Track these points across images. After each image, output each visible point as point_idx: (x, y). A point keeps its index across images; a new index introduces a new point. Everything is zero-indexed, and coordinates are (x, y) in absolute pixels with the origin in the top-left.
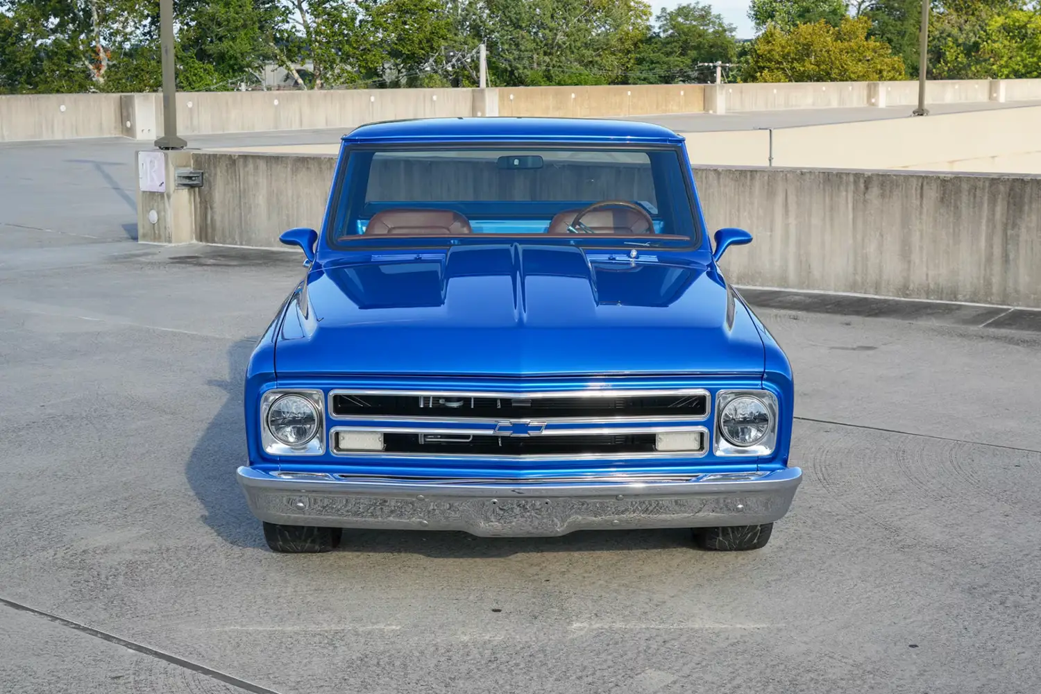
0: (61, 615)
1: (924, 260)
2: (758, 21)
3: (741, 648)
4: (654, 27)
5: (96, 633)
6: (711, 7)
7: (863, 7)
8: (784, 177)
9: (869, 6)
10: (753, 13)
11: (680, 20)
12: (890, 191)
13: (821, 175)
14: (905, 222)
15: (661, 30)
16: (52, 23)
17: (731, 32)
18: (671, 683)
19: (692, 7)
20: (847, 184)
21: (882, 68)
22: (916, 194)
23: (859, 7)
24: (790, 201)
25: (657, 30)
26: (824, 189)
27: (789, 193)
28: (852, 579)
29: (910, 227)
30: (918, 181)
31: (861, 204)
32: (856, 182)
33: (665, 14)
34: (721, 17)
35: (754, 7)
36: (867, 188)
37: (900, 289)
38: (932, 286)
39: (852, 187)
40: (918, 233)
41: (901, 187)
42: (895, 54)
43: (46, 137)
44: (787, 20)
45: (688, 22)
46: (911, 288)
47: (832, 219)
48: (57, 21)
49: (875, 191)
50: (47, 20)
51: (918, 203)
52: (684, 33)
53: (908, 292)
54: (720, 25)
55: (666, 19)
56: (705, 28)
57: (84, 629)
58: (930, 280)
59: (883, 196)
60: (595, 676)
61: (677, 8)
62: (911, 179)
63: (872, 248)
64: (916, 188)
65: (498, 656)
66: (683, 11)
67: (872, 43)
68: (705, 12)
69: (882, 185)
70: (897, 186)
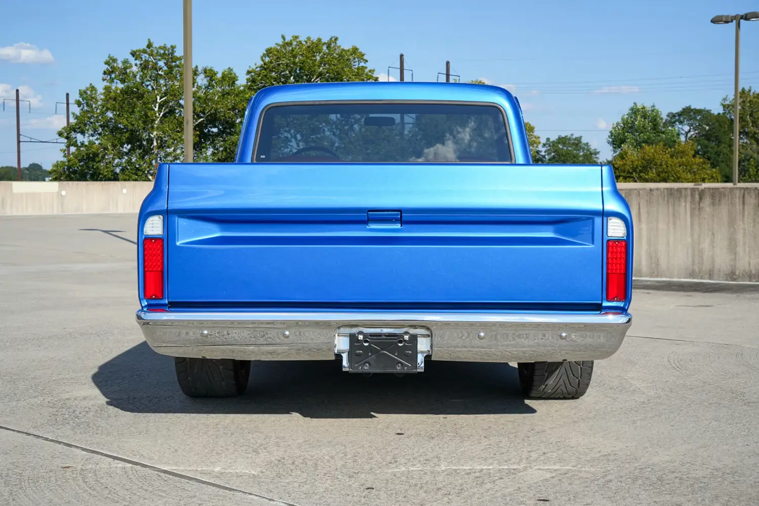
0: (34, 432)
1: (747, 252)
2: (614, 146)
3: (612, 458)
4: (541, 151)
5: (60, 443)
6: (582, 138)
7: (689, 135)
8: (638, 193)
9: (693, 134)
10: (611, 140)
11: (560, 146)
12: (719, 201)
13: (666, 191)
14: (732, 223)
15: (546, 153)
16: (126, 148)
17: (596, 155)
18: (550, 478)
19: (568, 137)
20: (686, 197)
21: (705, 177)
22: (739, 201)
23: (687, 135)
24: (642, 210)
25: (543, 154)
26: (668, 201)
27: (641, 205)
28: (707, 420)
29: (735, 227)
30: (740, 191)
31: (697, 209)
32: (692, 195)
33: (548, 143)
34: (589, 144)
35: (612, 136)
36: (701, 198)
37: (728, 275)
38: (753, 272)
39: (689, 198)
40: (741, 231)
41: (727, 196)
42: (713, 168)
43: (112, 210)
44: (635, 144)
45: (565, 148)
46: (737, 273)
47: (675, 224)
48: (129, 146)
49: (707, 201)
50: (123, 147)
51: (741, 207)
52: (562, 155)
53: (735, 277)
54: (588, 150)
55: (550, 146)
56: (577, 152)
57: (52, 441)
58: (752, 267)
59: (713, 204)
60: (481, 473)
61: (557, 137)
62: (735, 190)
63: (706, 245)
64: (739, 197)
65: (398, 460)
66: (562, 140)
67: (698, 160)
68: (577, 141)
69: (713, 196)
70: (724, 195)
